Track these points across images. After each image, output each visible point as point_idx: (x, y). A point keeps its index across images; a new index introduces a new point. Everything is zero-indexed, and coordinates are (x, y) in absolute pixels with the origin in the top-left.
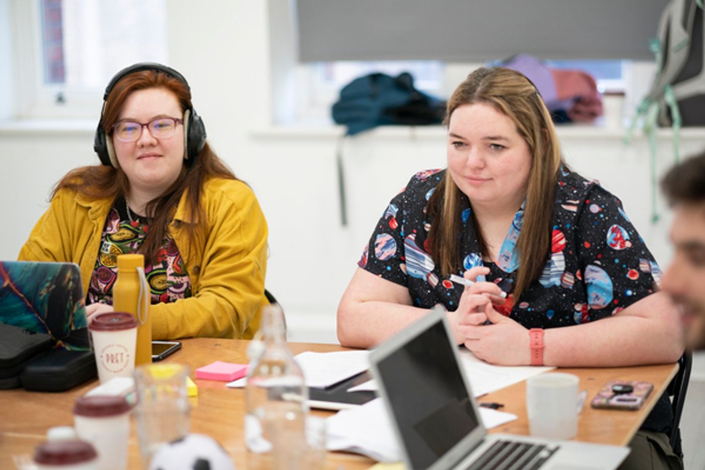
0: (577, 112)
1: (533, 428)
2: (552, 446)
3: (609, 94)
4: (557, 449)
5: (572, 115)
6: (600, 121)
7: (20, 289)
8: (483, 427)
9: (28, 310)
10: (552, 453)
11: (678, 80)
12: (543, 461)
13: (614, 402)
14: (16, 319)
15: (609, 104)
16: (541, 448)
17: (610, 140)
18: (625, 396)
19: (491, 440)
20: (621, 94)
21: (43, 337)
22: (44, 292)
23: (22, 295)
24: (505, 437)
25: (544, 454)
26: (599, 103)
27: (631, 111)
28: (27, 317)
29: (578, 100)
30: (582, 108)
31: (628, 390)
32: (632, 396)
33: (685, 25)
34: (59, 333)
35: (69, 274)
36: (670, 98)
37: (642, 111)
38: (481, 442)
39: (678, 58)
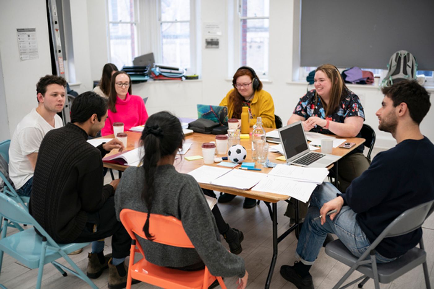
0: (368, 81)
1: (322, 151)
2: (324, 155)
3: (376, 77)
4: (325, 155)
5: (366, 82)
6: (373, 84)
7: (214, 112)
8: (309, 150)
9: (216, 117)
10: (323, 156)
11: (393, 74)
12: (321, 158)
13: (344, 146)
14: (213, 119)
15: (375, 79)
16: (321, 155)
17: (375, 89)
18: (348, 146)
19: (310, 152)
20: (379, 77)
21: (218, 123)
22: (219, 113)
23: (215, 113)
24: (313, 152)
25: (321, 156)
26: (373, 79)
27: (381, 82)
28: (216, 118)
29: (368, 78)
30: (369, 80)
31: (349, 144)
32: (349, 146)
33: (396, 61)
34: (222, 123)
35: (225, 109)
36: (390, 79)
37: (383, 82)
38: (308, 152)
39: (393, 69)
